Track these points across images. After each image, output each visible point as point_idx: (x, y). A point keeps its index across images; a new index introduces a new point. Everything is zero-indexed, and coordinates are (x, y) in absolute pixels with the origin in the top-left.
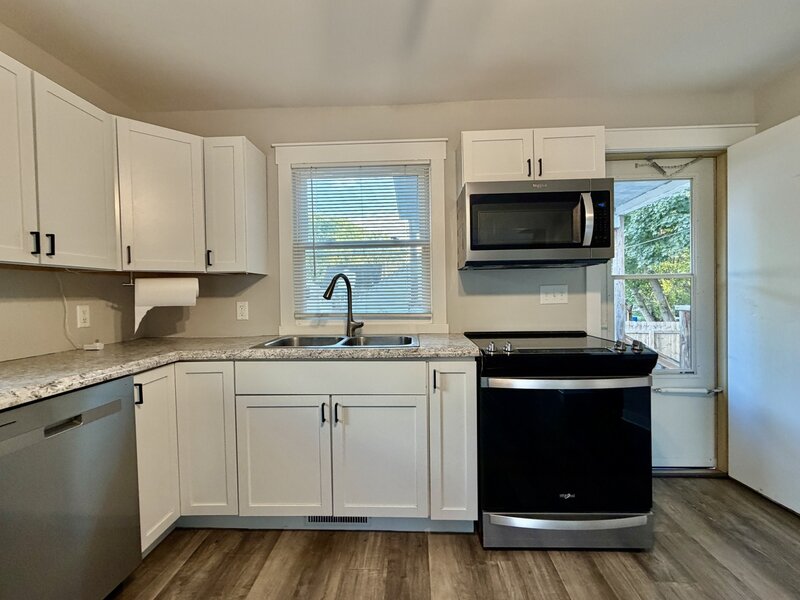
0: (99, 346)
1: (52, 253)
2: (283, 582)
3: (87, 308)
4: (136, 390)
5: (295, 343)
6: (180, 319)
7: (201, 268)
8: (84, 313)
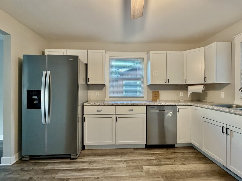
0: (182, 100)
1: (168, 82)
2: (200, 169)
3: (183, 92)
4: (177, 109)
5: (234, 107)
6: (206, 96)
7: (203, 82)
8: (182, 93)
